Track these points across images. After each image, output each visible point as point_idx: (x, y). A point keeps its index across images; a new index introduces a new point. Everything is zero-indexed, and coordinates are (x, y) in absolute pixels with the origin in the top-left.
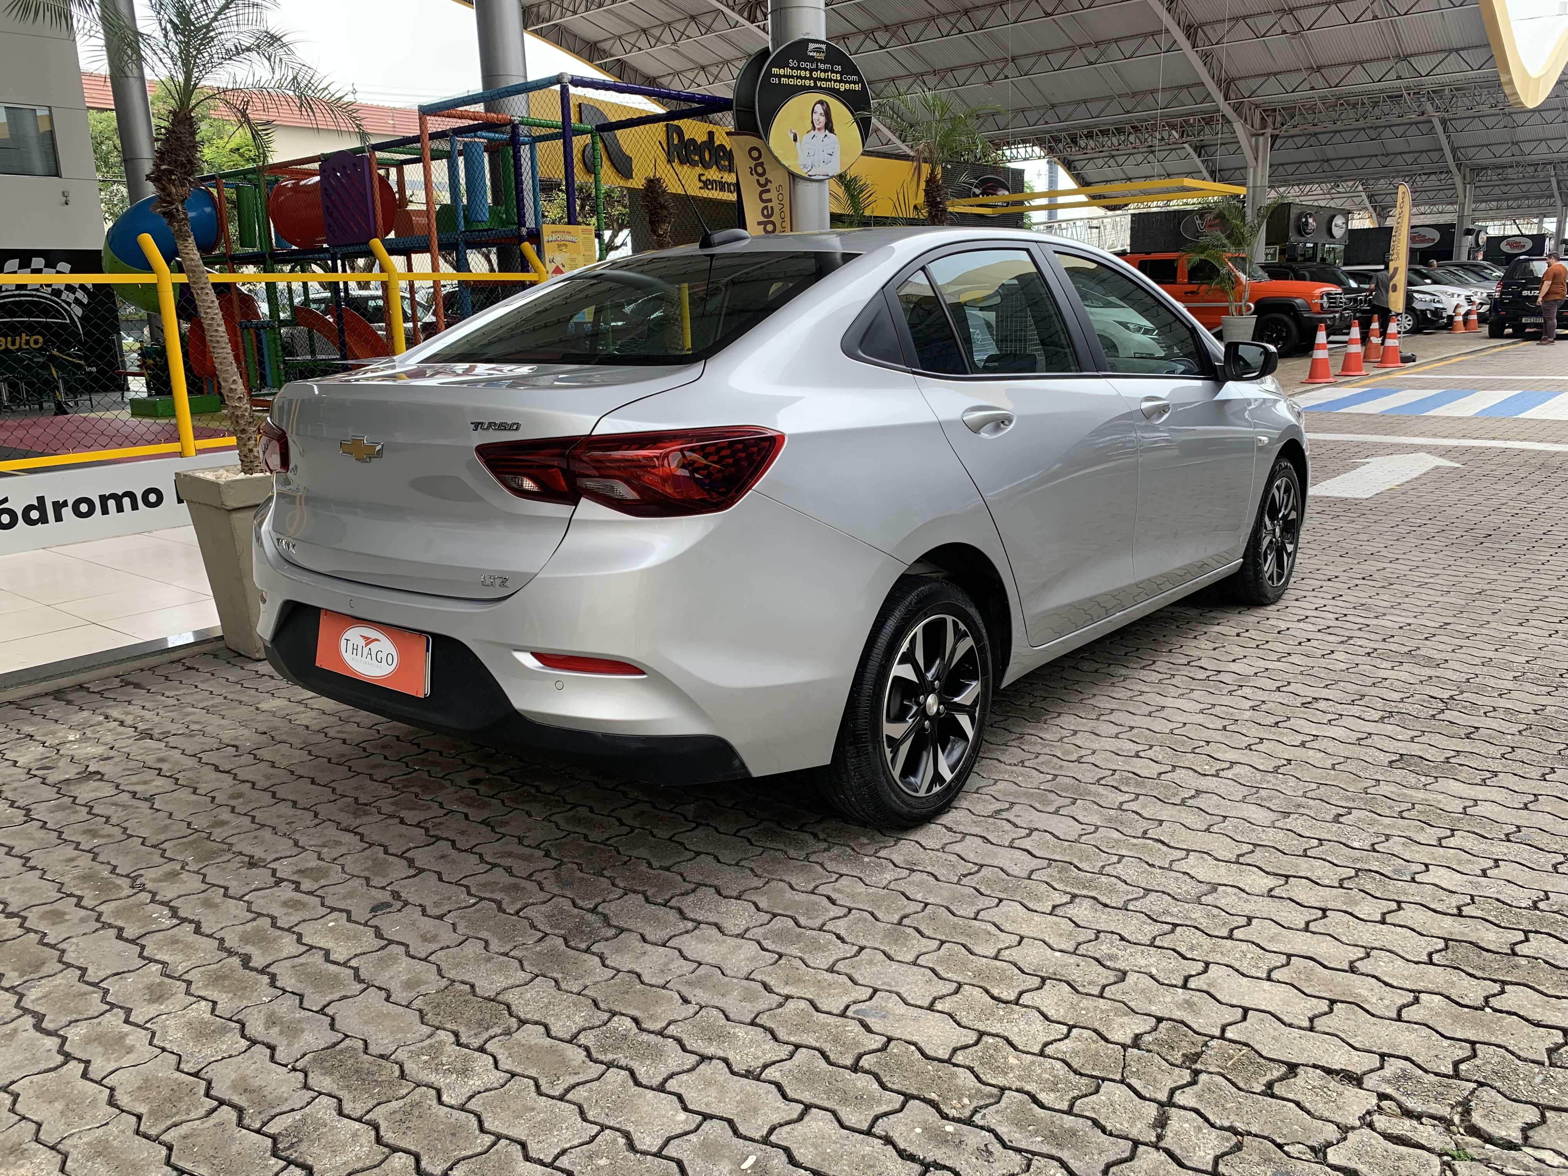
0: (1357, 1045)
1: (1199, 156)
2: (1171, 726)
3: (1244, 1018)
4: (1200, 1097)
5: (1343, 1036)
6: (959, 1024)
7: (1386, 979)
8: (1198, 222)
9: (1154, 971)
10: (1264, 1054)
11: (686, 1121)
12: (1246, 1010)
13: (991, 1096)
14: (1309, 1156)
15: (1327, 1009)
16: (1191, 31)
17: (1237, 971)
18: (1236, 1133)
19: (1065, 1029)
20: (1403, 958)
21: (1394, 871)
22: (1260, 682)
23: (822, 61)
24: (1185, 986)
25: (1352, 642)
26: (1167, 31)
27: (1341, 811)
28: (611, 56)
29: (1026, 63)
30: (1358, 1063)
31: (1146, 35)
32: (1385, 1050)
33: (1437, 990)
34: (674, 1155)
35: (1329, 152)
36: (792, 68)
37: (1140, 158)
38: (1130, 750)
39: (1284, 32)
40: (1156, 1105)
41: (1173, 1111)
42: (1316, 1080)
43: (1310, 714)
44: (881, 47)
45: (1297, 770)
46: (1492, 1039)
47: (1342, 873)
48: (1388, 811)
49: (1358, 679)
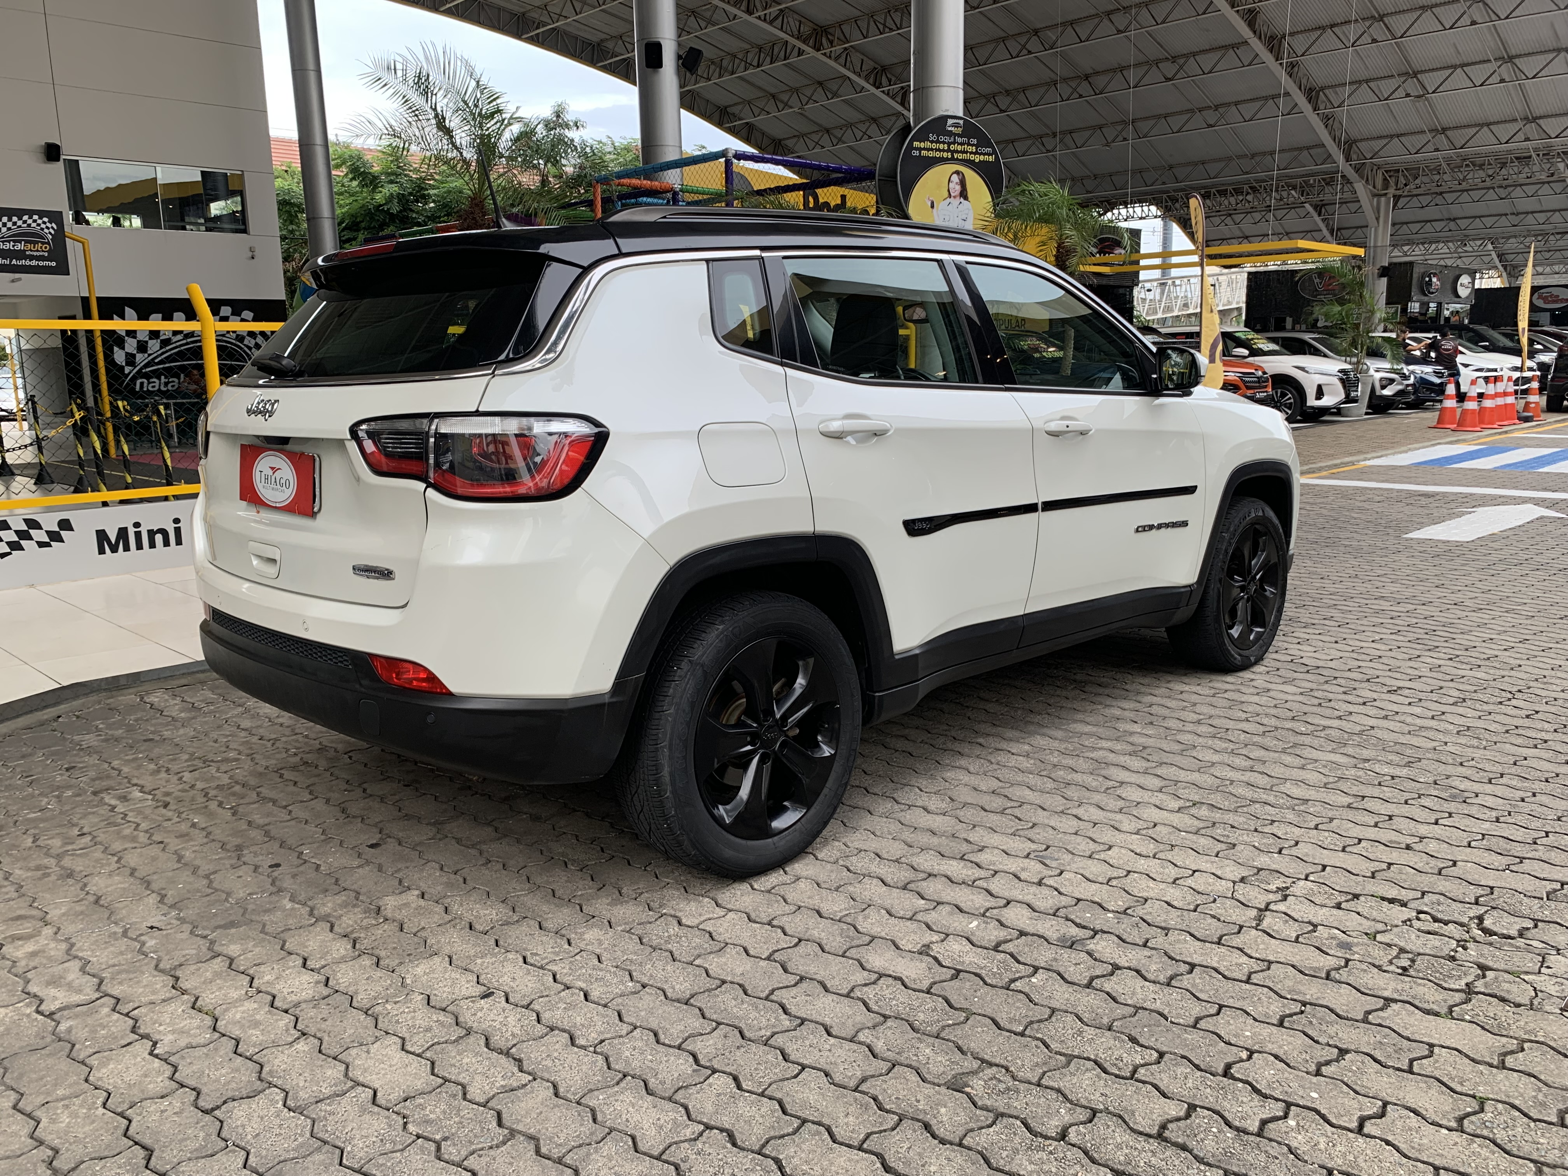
0: (1405, 886)
1: (1319, 215)
2: (1275, 702)
3: (1323, 871)
4: (1289, 908)
5: (1396, 881)
6: (1112, 866)
7: (1432, 854)
8: (1317, 281)
9: (1257, 844)
10: (1336, 888)
12: (1324, 866)
13: (1138, 901)
14: (1365, 936)
15: (1385, 868)
16: (1312, 94)
17: (1319, 846)
18: (1313, 924)
19: (1190, 872)
20: (1449, 843)
21: (1450, 797)
22: (1351, 675)
23: (959, 135)
24: (1279, 853)
25: (1438, 650)
26: (1287, 94)
27: (1413, 760)
28: (740, 119)
29: (1146, 126)
30: (1405, 895)
31: (1265, 98)
32: (1426, 889)
33: (1471, 861)
34: (921, 920)
35: (1455, 210)
36: (932, 142)
37: (1257, 216)
39: (1408, 95)
40: (1256, 910)
41: (1267, 913)
42: (1373, 902)
43: (1394, 698)
44: (1002, 111)
45: (1379, 733)
46: (1508, 886)
47: (1407, 796)
48: (1451, 761)
49: (1440, 676)
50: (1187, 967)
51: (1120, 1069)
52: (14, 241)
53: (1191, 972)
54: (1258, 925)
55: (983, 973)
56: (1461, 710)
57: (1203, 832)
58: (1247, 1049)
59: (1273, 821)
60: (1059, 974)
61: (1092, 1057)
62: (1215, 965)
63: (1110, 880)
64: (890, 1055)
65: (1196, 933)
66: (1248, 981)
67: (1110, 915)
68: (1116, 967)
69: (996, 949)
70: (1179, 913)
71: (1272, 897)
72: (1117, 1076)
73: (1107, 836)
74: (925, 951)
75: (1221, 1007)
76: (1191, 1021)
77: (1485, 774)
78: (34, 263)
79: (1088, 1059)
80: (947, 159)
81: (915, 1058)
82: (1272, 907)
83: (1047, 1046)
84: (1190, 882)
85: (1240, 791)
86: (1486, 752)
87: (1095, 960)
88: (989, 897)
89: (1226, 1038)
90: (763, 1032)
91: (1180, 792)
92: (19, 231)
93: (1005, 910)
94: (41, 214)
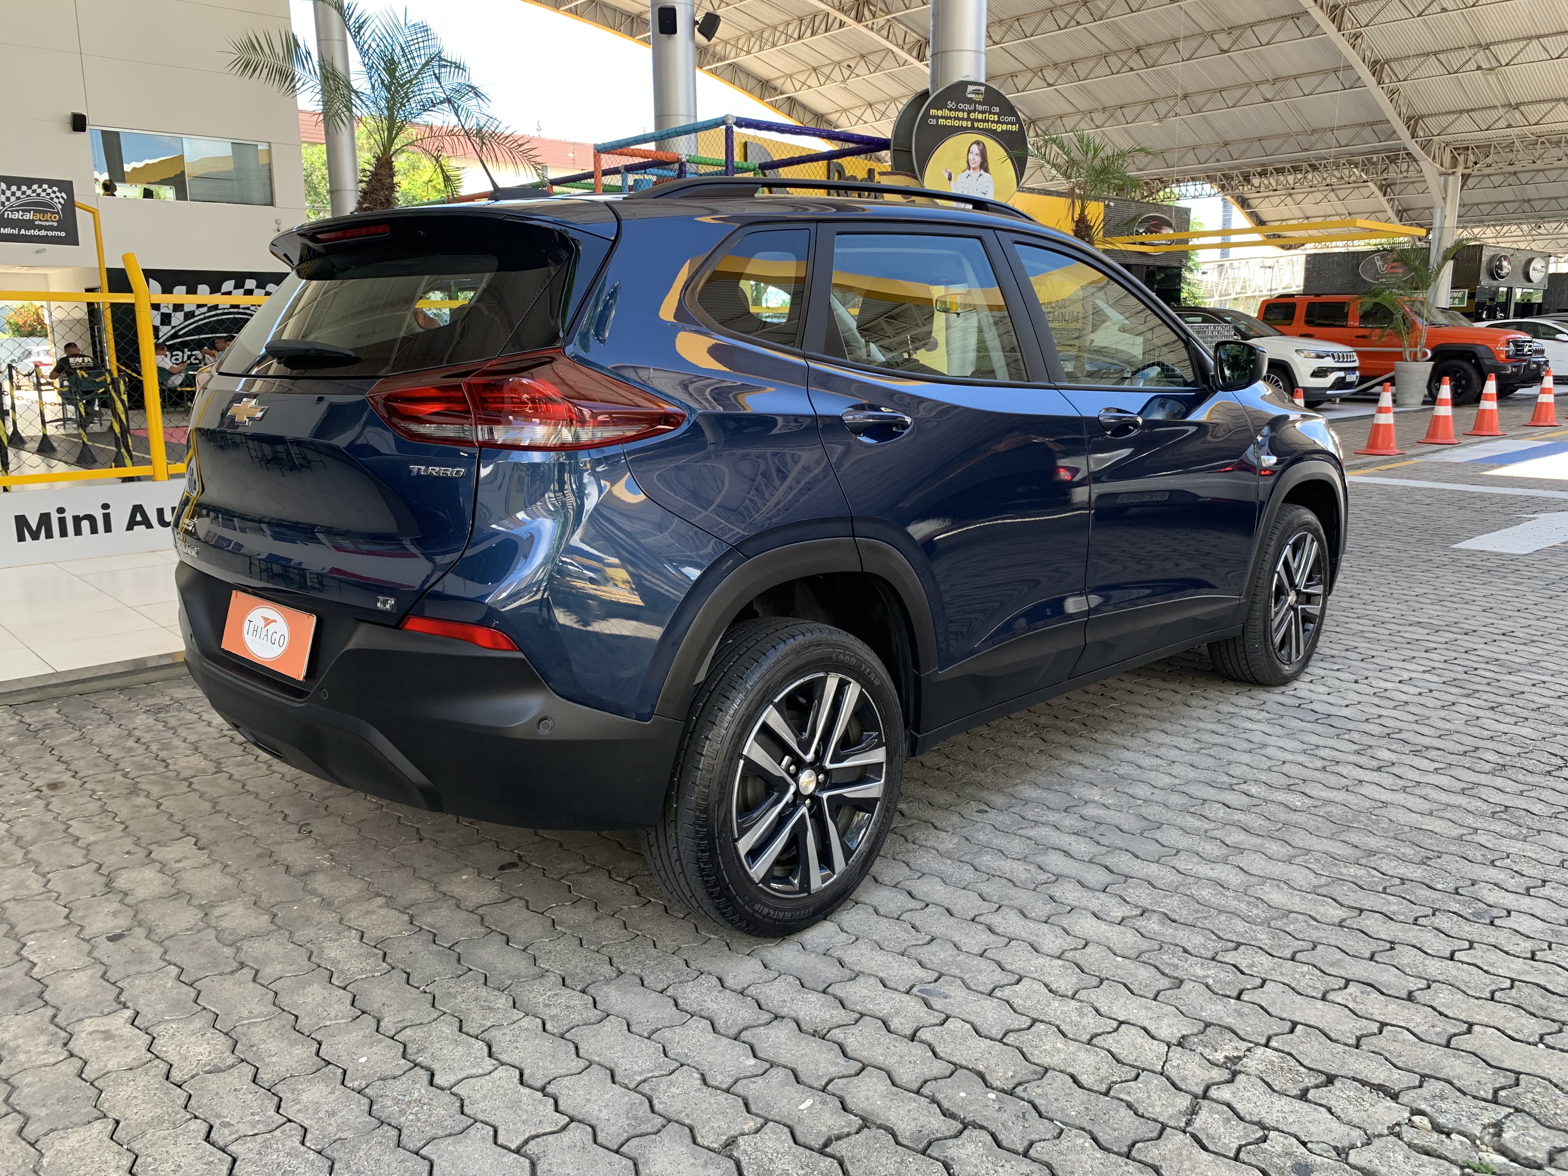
0: (1399, 1064)
1: (1385, 195)
2: (1269, 763)
3: (1292, 1031)
4: (1234, 1094)
5: (1388, 1055)
6: (1015, 1011)
7: (1442, 1009)
8: (1379, 263)
9: (1211, 981)
10: (1305, 1063)
11: (755, 1066)
12: (1294, 1024)
13: (1035, 1072)
14: (1333, 1154)
15: (1376, 1031)
16: (1376, 67)
17: (1293, 989)
18: (1263, 1127)
19: (1115, 1024)
20: (1464, 992)
21: (1473, 914)
22: (1367, 727)
23: (980, 103)
24: (1238, 998)
25: (1477, 695)
26: (1350, 67)
27: (1430, 854)
28: (782, 93)
29: (1200, 100)
30: (1397, 1079)
31: (1327, 72)
32: (1427, 1071)
33: (1492, 1024)
34: (741, 1092)
35: (1530, 191)
36: (950, 110)
37: (1319, 196)
38: (1224, 783)
39: (1479, 68)
40: (1190, 1097)
41: (1204, 1103)
42: (1352, 1090)
43: (1417, 762)
45: (1392, 812)
46: (1539, 1072)
47: (1419, 911)
48: (1479, 858)
49: (1476, 731)
52: (23, 211)
54: (1188, 1124)
56: (1499, 782)
57: (1144, 958)
59: (1239, 944)
63: (1006, 1033)
67: (992, 1096)
69: (823, 1149)
70: (1085, 1095)
71: (1215, 1074)
73: (1020, 961)
74: (728, 1148)
77: (1522, 880)
78: (43, 233)
80: (967, 128)
82: (1213, 1092)
84: (1110, 1041)
85: (1205, 893)
86: (1527, 847)
88: (841, 1058)
91: (1129, 894)
93: (855, 1080)
94: (51, 183)
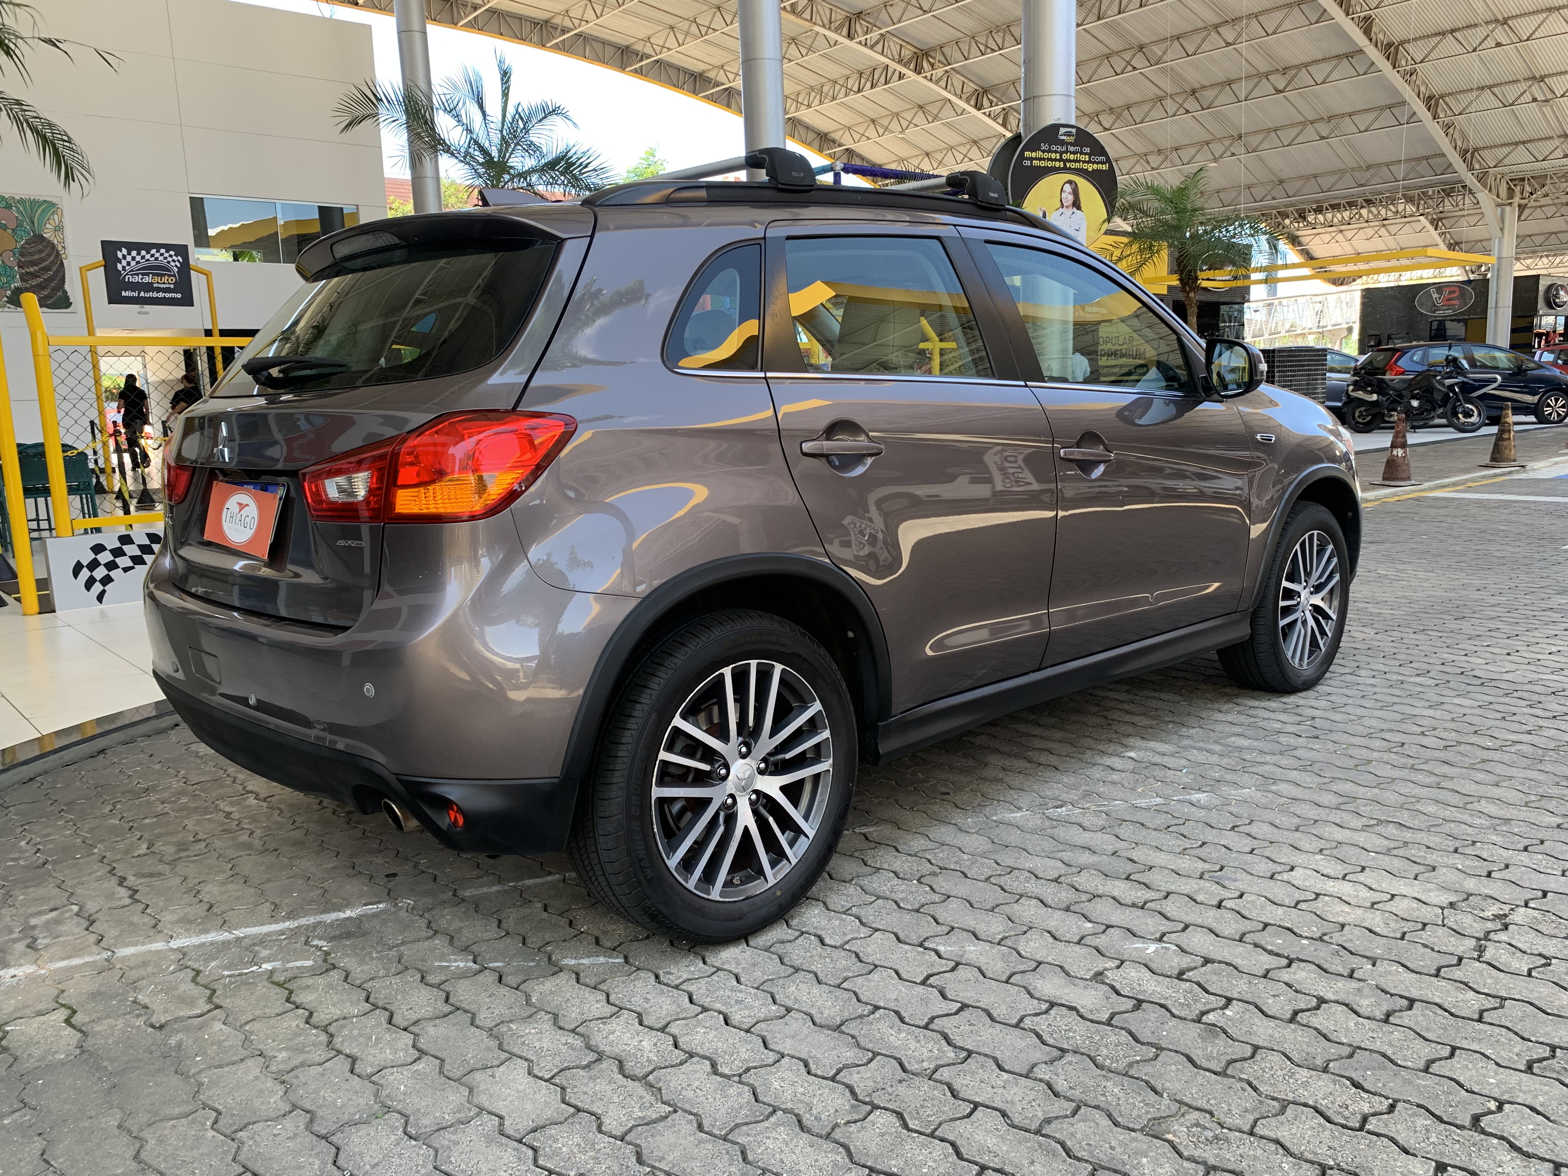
1: (1436, 229)
3: (1544, 897)
4: (1511, 937)
6: (1298, 889)
8: (1435, 296)
9: (1460, 867)
11: (1093, 928)
12: (1545, 892)
13: (1334, 927)
16: (1431, 102)
17: (1534, 870)
19: (1389, 896)
23: (1072, 144)
24: (1489, 877)
26: (1404, 103)
28: (840, 146)
29: (1254, 140)
31: (1382, 109)
36: (1044, 151)
37: (1371, 232)
38: (1415, 731)
39: (1535, 100)
40: (1474, 939)
41: (1488, 944)
44: (1106, 129)
50: (1405, 1003)
51: (1346, 1118)
52: (143, 274)
53: (1410, 1008)
54: (1480, 956)
55: (1169, 1003)
57: (1395, 852)
58: (1495, 1099)
59: (1474, 842)
60: (1257, 1007)
61: (1311, 1103)
62: (1438, 1000)
63: (1298, 903)
64: (1077, 1094)
65: (1408, 964)
66: (1480, 1020)
67: (1305, 942)
68: (1322, 1001)
69: (1180, 976)
70: (1384, 940)
71: (1490, 926)
72: (1344, 1126)
73: (1286, 856)
74: (1099, 977)
75: (1454, 1049)
76: (1421, 1064)
78: (161, 295)
79: (1306, 1105)
80: (1059, 168)
81: (1103, 1099)
82: (1492, 936)
83: (1255, 1089)
84: (1388, 907)
85: (1431, 809)
87: (1297, 991)
88: (1165, 921)
89: (1467, 1085)
90: (925, 1065)
91: (1362, 810)
92: (147, 264)
93: (1184, 934)
94: (168, 247)
